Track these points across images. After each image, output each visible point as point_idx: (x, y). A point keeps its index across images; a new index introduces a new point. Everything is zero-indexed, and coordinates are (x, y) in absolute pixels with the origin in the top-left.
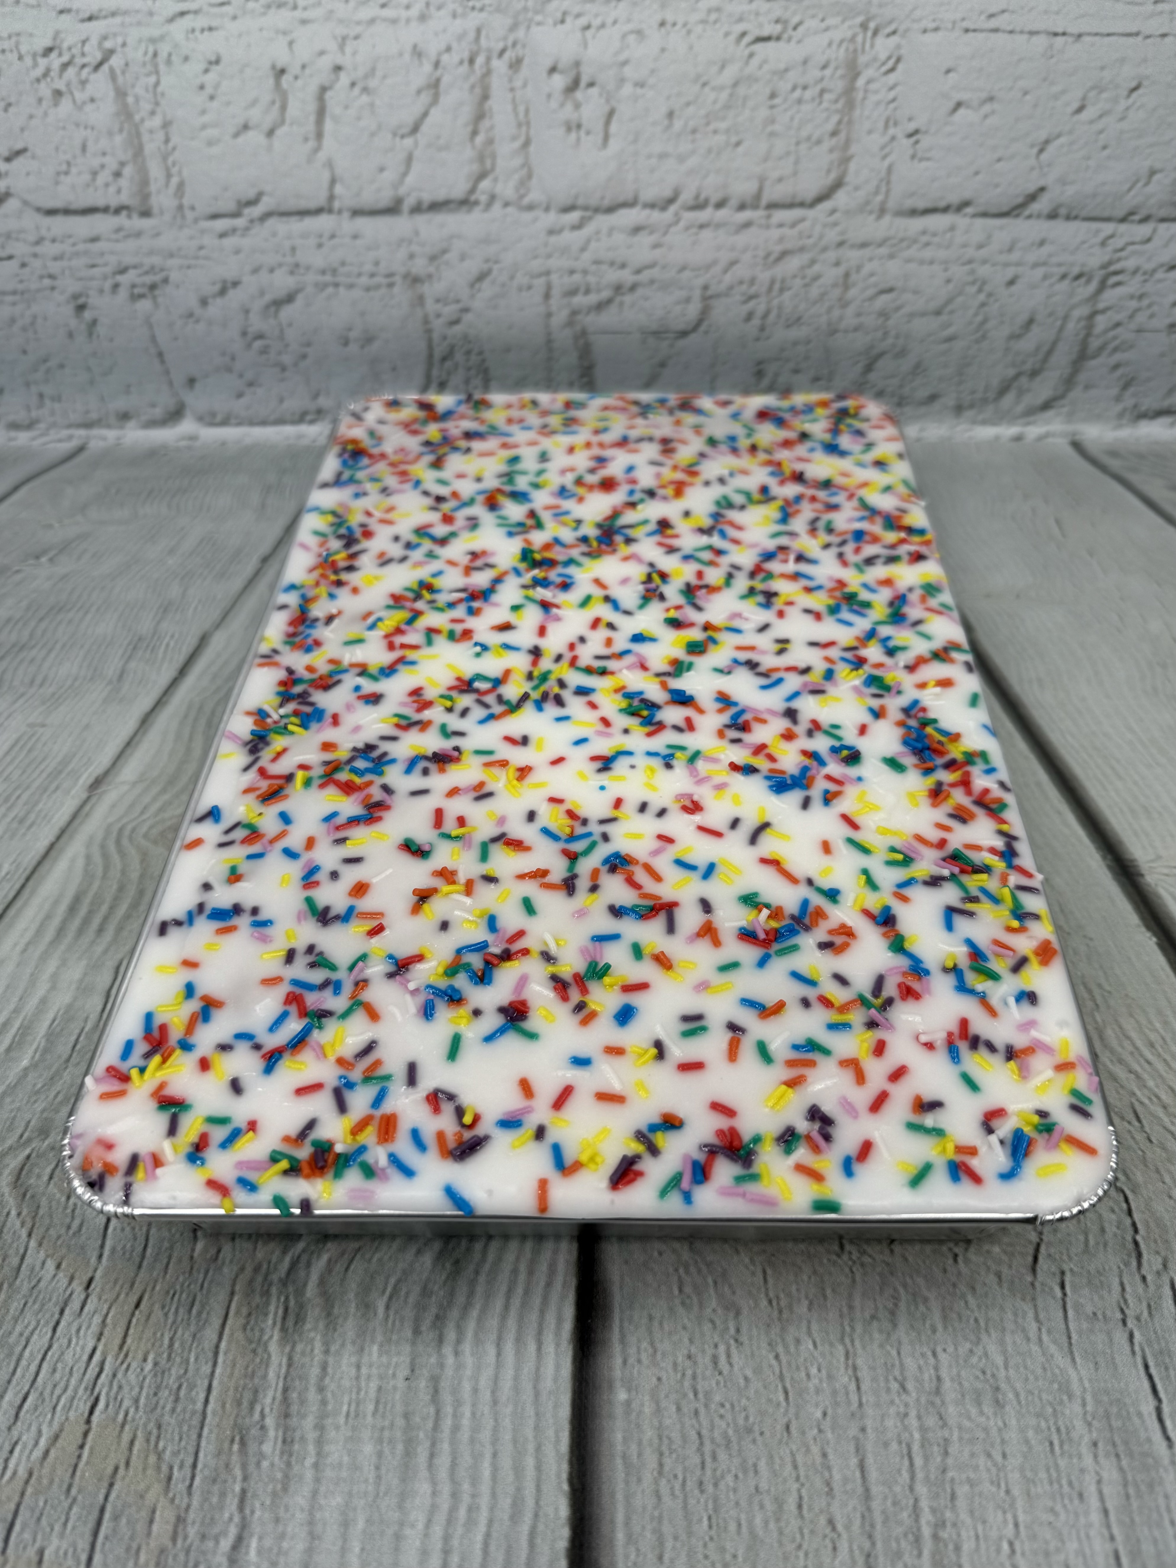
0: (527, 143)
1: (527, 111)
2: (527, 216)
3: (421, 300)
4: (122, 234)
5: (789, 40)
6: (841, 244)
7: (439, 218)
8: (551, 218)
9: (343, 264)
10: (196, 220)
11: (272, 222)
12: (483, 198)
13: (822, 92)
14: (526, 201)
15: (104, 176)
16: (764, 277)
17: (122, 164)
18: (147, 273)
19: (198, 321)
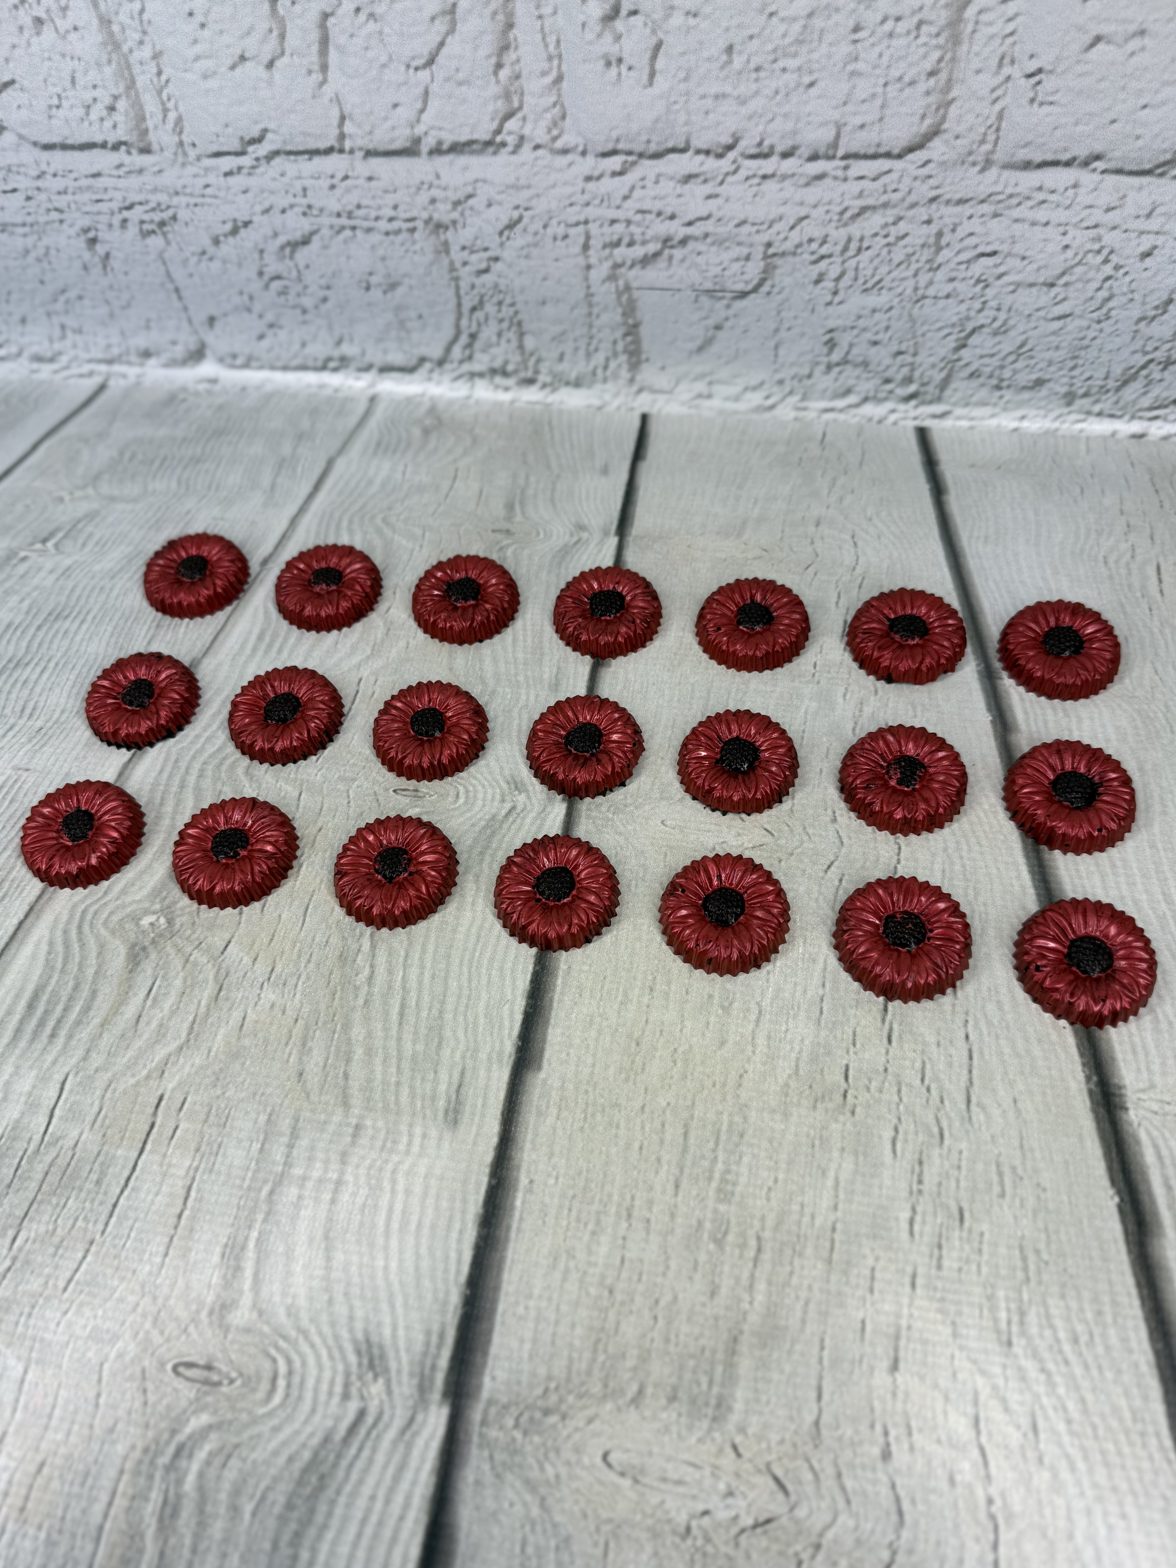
0: (559, 79)
1: (558, 42)
2: (562, 161)
3: (446, 247)
4: (123, 170)
6: (933, 200)
7: (463, 160)
8: (589, 164)
9: (359, 207)
10: (199, 158)
11: (278, 161)
12: (511, 140)
13: (920, 24)
14: (559, 144)
15: (98, 111)
16: (839, 235)
17: (116, 98)
18: (153, 210)
19: (211, 259)
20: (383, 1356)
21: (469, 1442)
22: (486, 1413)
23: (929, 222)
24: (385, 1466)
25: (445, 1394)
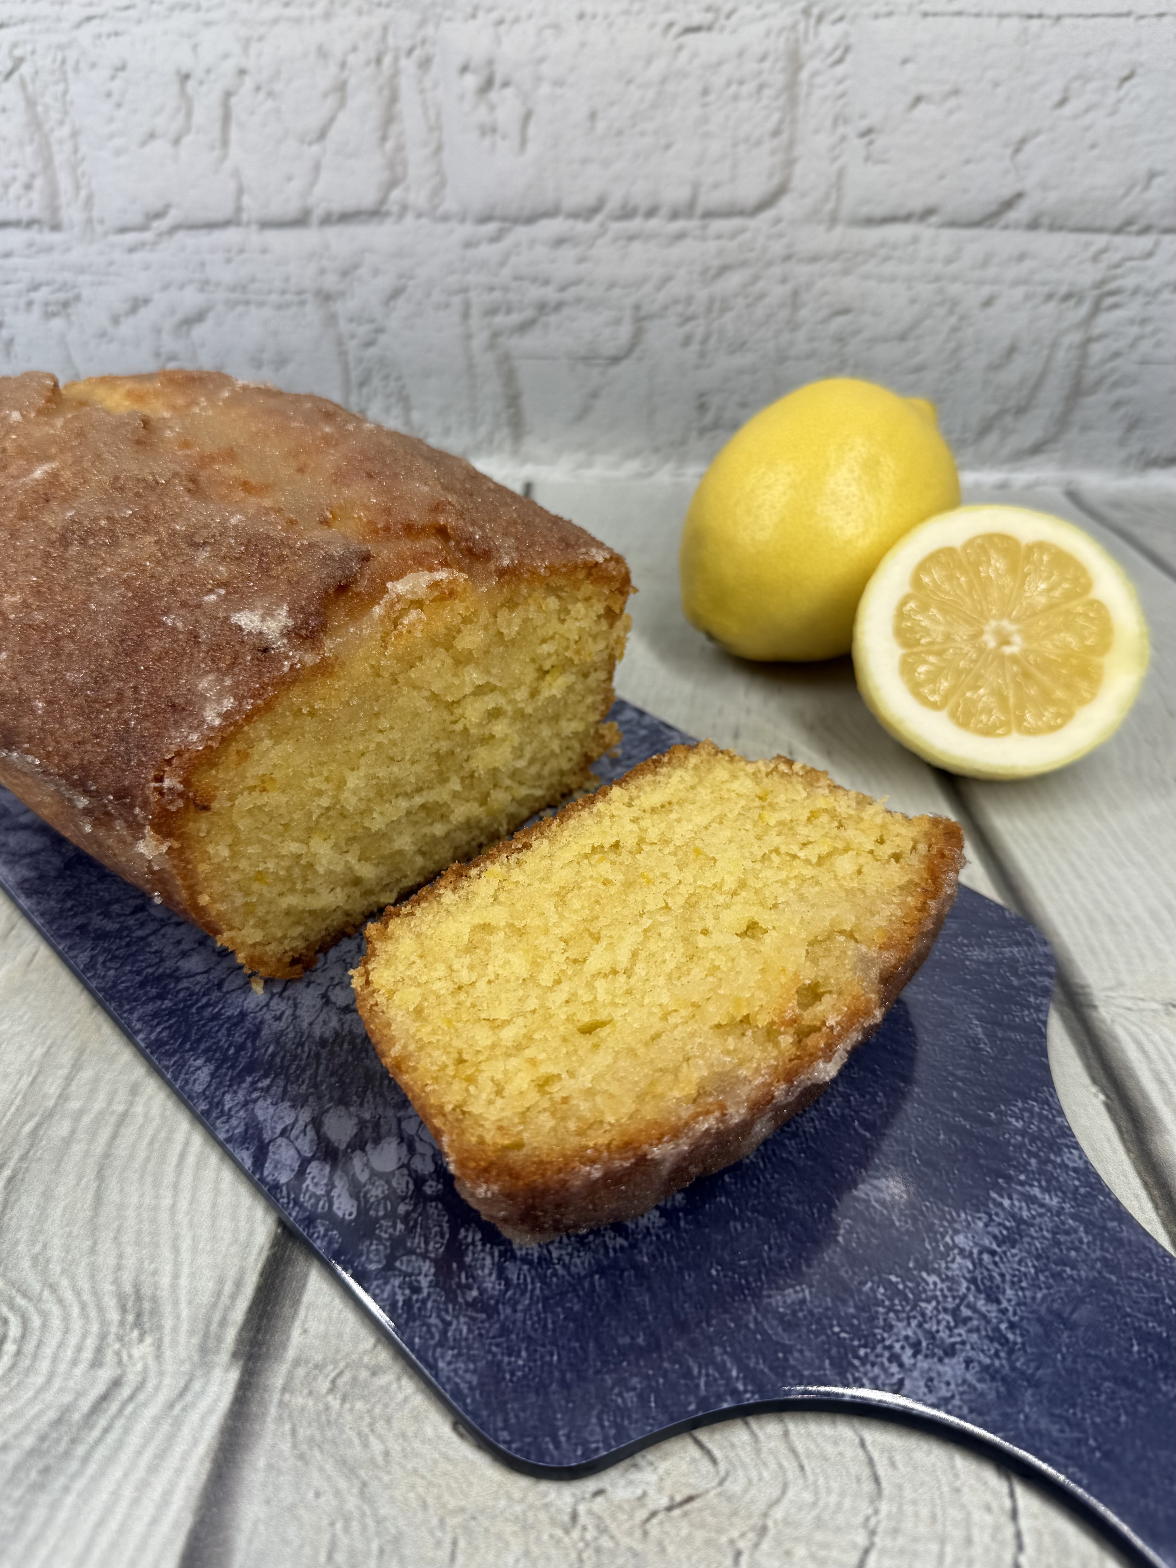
0: (440, 149)
1: (438, 115)
2: (443, 228)
3: (333, 319)
4: (33, 249)
5: (722, 29)
6: (788, 258)
7: (351, 229)
8: (467, 231)
9: (253, 280)
10: (106, 234)
11: (181, 235)
12: (395, 209)
13: (761, 87)
14: (440, 211)
15: (16, 189)
16: (702, 295)
17: (33, 176)
18: (59, 290)
19: (111, 340)
20: (154, 1312)
21: (264, 1414)
22: (290, 1376)
23: (784, 281)
24: (139, 1453)
25: (235, 1355)
